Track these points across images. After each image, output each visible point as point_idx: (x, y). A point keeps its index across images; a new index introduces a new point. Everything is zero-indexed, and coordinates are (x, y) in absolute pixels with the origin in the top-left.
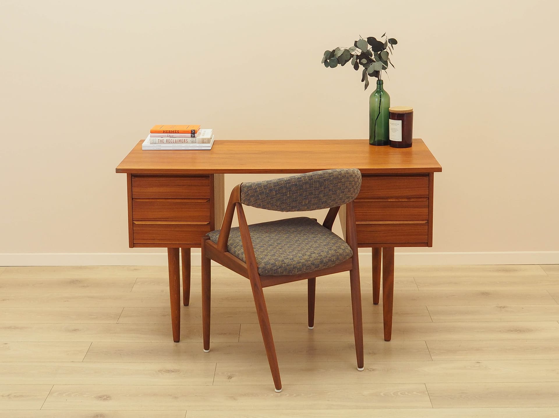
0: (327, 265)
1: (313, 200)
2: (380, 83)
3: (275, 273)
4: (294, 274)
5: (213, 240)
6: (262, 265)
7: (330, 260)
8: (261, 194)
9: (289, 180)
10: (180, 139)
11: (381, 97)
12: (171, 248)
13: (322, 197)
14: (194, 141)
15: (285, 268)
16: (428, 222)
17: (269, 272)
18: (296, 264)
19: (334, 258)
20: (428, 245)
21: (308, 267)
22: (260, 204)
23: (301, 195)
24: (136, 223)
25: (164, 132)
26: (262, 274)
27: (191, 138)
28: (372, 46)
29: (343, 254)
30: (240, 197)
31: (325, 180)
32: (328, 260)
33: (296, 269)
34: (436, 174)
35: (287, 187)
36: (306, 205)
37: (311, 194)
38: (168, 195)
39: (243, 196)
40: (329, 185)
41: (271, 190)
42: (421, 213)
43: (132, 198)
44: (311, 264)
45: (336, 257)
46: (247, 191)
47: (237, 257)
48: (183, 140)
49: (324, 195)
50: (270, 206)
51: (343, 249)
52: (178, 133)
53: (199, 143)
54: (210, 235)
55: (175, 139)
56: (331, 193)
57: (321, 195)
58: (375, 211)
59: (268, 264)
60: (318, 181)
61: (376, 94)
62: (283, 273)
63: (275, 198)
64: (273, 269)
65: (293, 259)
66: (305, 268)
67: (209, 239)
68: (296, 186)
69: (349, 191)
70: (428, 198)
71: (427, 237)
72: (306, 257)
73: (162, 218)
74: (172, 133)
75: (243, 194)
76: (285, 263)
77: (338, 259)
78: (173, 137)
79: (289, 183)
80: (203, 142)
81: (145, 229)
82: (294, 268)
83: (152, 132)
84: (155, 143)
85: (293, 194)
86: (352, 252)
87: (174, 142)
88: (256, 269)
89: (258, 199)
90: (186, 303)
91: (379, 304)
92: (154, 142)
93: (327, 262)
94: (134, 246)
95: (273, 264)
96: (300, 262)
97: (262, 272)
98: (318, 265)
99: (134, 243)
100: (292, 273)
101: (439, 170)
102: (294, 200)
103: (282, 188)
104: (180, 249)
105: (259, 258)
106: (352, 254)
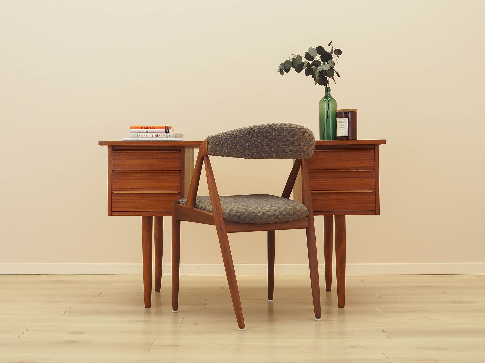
0: (285, 217)
1: (273, 147)
2: (328, 90)
3: (238, 219)
4: (256, 222)
5: (183, 203)
6: (226, 212)
7: (288, 213)
8: (226, 142)
9: (251, 128)
10: (156, 134)
11: (328, 102)
12: (145, 216)
13: (281, 146)
14: (168, 135)
15: (248, 215)
16: (375, 191)
17: (233, 217)
18: (258, 213)
19: (292, 212)
20: (375, 213)
21: (268, 216)
22: (225, 152)
23: (262, 142)
24: (115, 192)
25: (143, 128)
26: (227, 219)
27: (165, 133)
28: (320, 56)
29: (300, 210)
30: (208, 148)
31: (283, 130)
32: (287, 213)
33: (258, 217)
34: (380, 146)
35: (250, 134)
36: (266, 152)
37: (271, 141)
38: (143, 167)
39: (210, 146)
40: (287, 135)
41: (235, 137)
42: (369, 183)
43: (112, 170)
44: (272, 214)
45: (294, 211)
46: (214, 141)
47: (205, 210)
48: (158, 135)
49: (282, 144)
50: (234, 153)
51: (299, 207)
52: (154, 129)
53: (172, 137)
54: (179, 200)
55: (151, 134)
56: (288, 143)
57: (280, 144)
58: (327, 182)
59: (233, 211)
60: (278, 130)
61: (324, 99)
62: (246, 219)
63: (239, 145)
64: (236, 215)
65: (254, 209)
66: (266, 217)
67: (179, 203)
68: (258, 133)
69: (304, 146)
70: (375, 169)
71: (374, 205)
72: (267, 209)
73: (138, 188)
74: (149, 129)
75: (210, 145)
76: (247, 211)
77: (295, 213)
78: (149, 132)
79: (251, 130)
80: (176, 137)
81: (123, 198)
82: (256, 216)
83: (132, 128)
84: (134, 138)
85: (255, 141)
86: (308, 211)
87: (151, 136)
88: (222, 215)
89: (224, 146)
90: (158, 289)
91: (331, 291)
92: (134, 136)
93: (285, 215)
94: (112, 214)
95: (237, 211)
96: (261, 212)
97: (227, 217)
98: (278, 216)
99: (112, 212)
100: (254, 220)
101: (383, 142)
102: (255, 146)
103: (245, 134)
104: (154, 217)
105: (224, 207)
106: (307, 212)
